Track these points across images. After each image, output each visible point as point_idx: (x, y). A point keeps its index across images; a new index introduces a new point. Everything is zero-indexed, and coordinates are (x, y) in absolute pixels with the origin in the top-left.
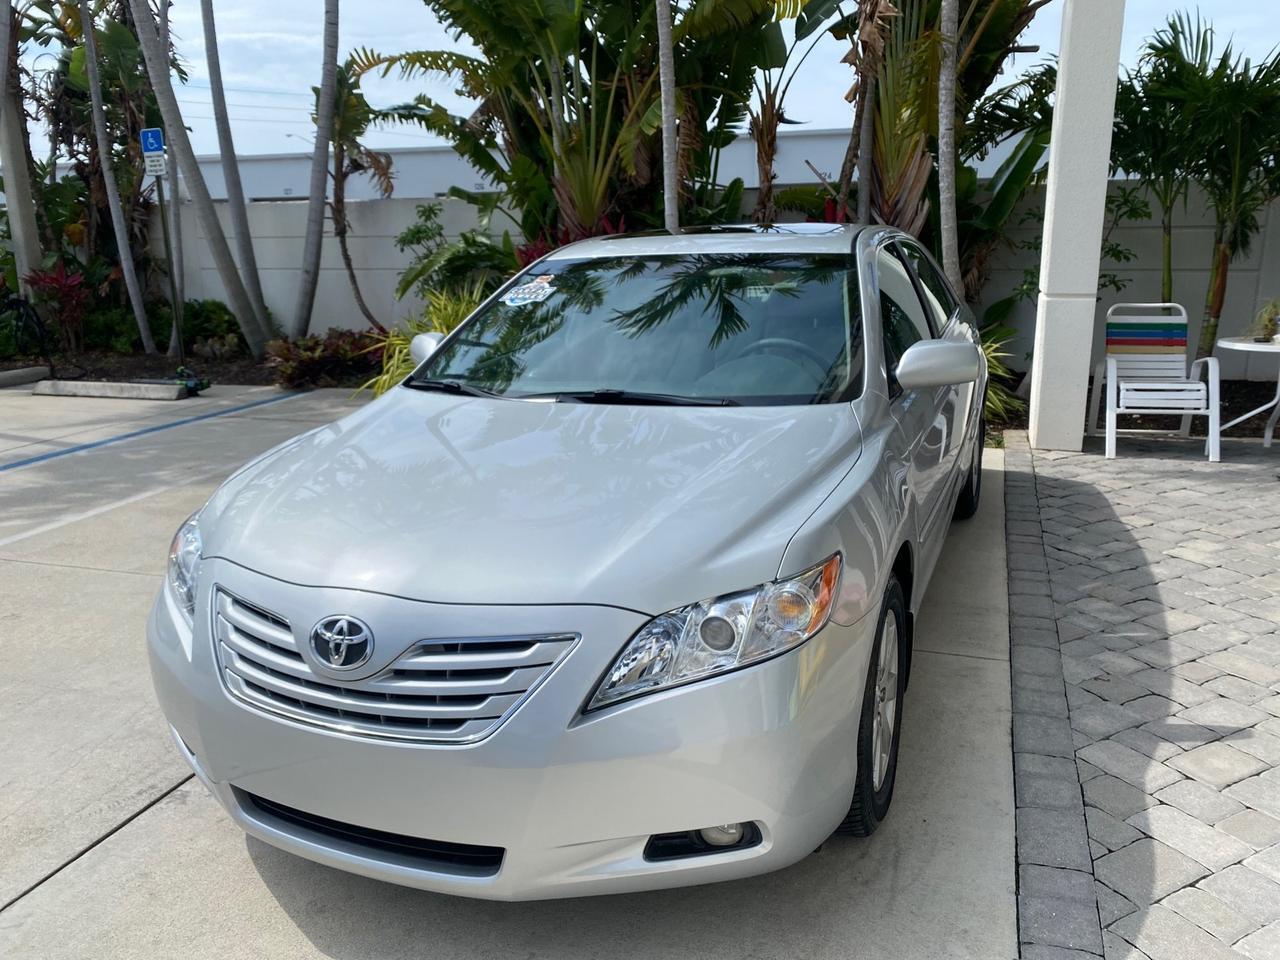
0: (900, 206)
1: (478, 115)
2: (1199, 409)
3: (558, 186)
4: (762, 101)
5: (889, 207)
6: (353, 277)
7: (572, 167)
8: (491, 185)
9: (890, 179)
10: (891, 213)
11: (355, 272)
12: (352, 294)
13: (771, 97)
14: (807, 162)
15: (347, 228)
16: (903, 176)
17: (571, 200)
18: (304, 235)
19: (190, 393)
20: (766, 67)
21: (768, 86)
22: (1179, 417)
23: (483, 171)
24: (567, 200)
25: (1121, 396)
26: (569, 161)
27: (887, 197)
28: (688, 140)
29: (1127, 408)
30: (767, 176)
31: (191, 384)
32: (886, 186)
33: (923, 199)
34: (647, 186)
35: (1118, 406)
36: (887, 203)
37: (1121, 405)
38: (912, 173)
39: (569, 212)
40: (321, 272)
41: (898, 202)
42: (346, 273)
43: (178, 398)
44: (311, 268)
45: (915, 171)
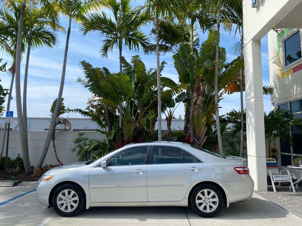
0: (200, 137)
1: (96, 112)
2: (288, 181)
3: (124, 130)
4: (169, 114)
5: (197, 137)
6: (55, 151)
7: (127, 126)
8: (100, 129)
9: (197, 131)
10: (198, 138)
11: (56, 149)
12: (55, 155)
13: (171, 113)
14: (179, 127)
15: (55, 138)
16: (200, 131)
17: (126, 133)
18: (46, 139)
19: (16, 184)
20: (170, 107)
21: (170, 111)
22: (278, 183)
23: (99, 125)
24: (125, 132)
25: (274, 178)
26: (127, 124)
27: (197, 135)
28: (152, 121)
29: (275, 181)
30: (169, 129)
31: (17, 181)
32: (196, 133)
33: (205, 135)
34: (142, 130)
35: (274, 181)
36: (197, 136)
37: (274, 180)
38: (202, 131)
39: (126, 136)
40: (49, 149)
41: (199, 136)
42: (54, 149)
43: (13, 186)
44: (46, 148)
45: (203, 130)
